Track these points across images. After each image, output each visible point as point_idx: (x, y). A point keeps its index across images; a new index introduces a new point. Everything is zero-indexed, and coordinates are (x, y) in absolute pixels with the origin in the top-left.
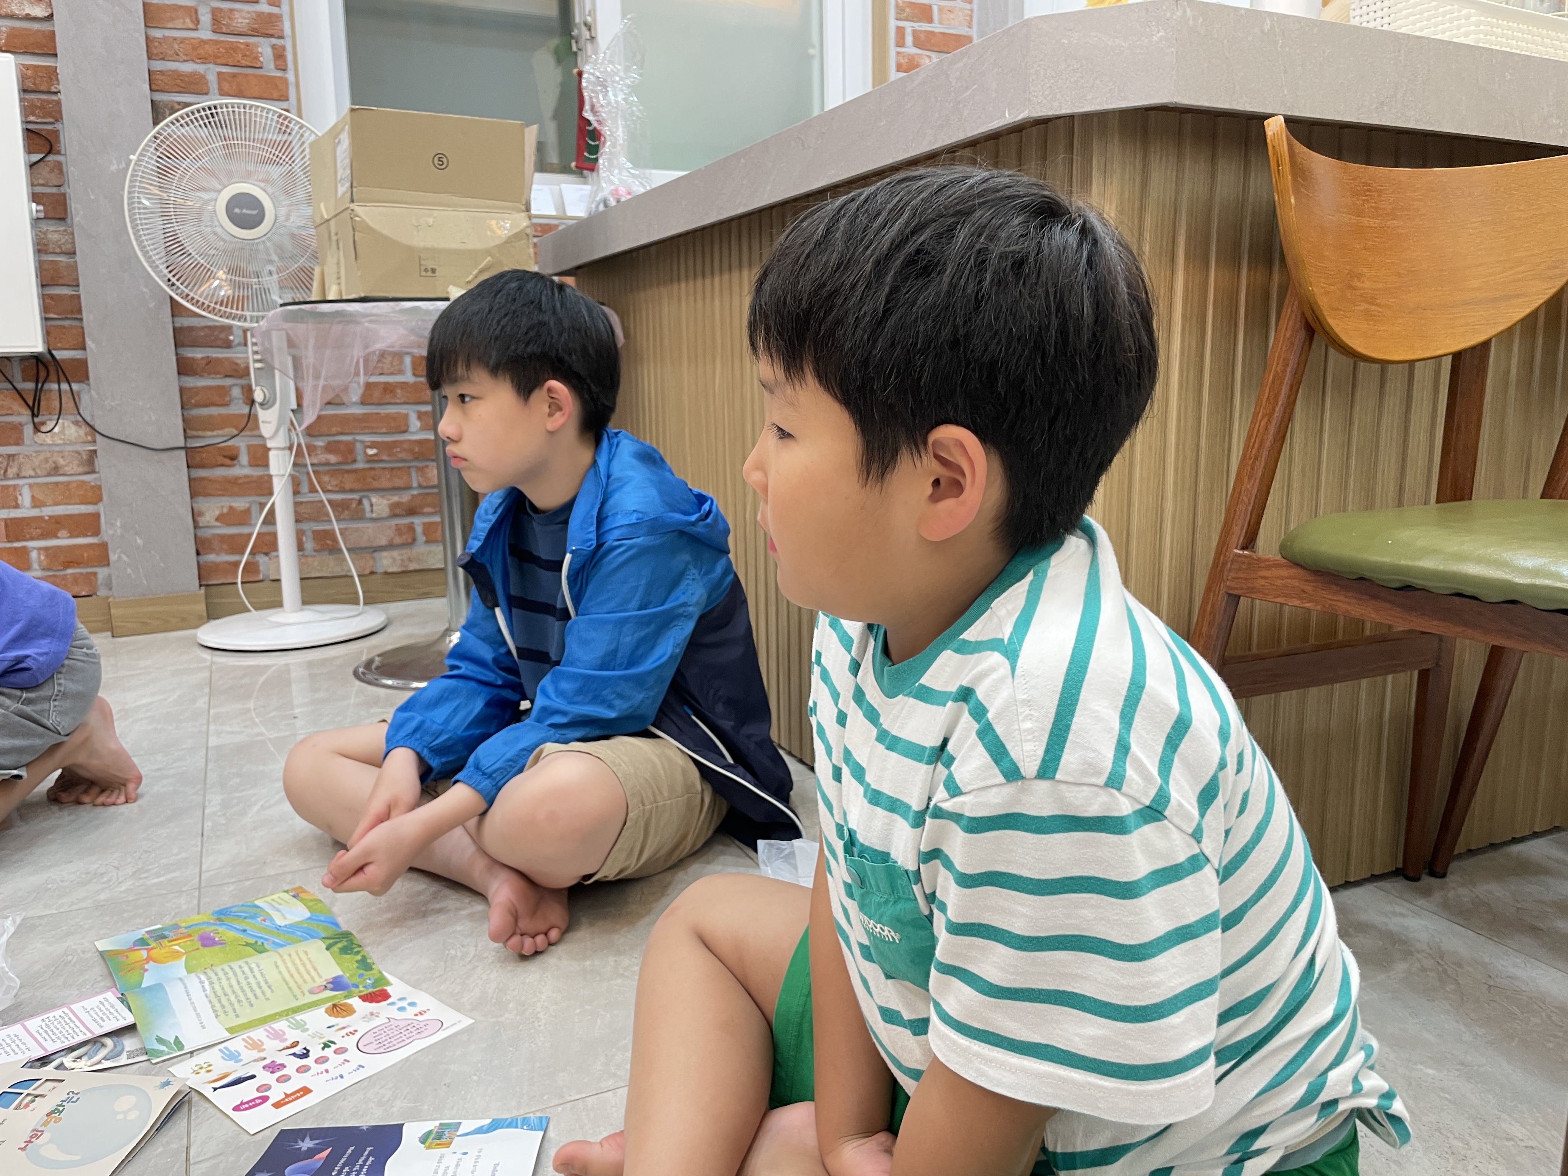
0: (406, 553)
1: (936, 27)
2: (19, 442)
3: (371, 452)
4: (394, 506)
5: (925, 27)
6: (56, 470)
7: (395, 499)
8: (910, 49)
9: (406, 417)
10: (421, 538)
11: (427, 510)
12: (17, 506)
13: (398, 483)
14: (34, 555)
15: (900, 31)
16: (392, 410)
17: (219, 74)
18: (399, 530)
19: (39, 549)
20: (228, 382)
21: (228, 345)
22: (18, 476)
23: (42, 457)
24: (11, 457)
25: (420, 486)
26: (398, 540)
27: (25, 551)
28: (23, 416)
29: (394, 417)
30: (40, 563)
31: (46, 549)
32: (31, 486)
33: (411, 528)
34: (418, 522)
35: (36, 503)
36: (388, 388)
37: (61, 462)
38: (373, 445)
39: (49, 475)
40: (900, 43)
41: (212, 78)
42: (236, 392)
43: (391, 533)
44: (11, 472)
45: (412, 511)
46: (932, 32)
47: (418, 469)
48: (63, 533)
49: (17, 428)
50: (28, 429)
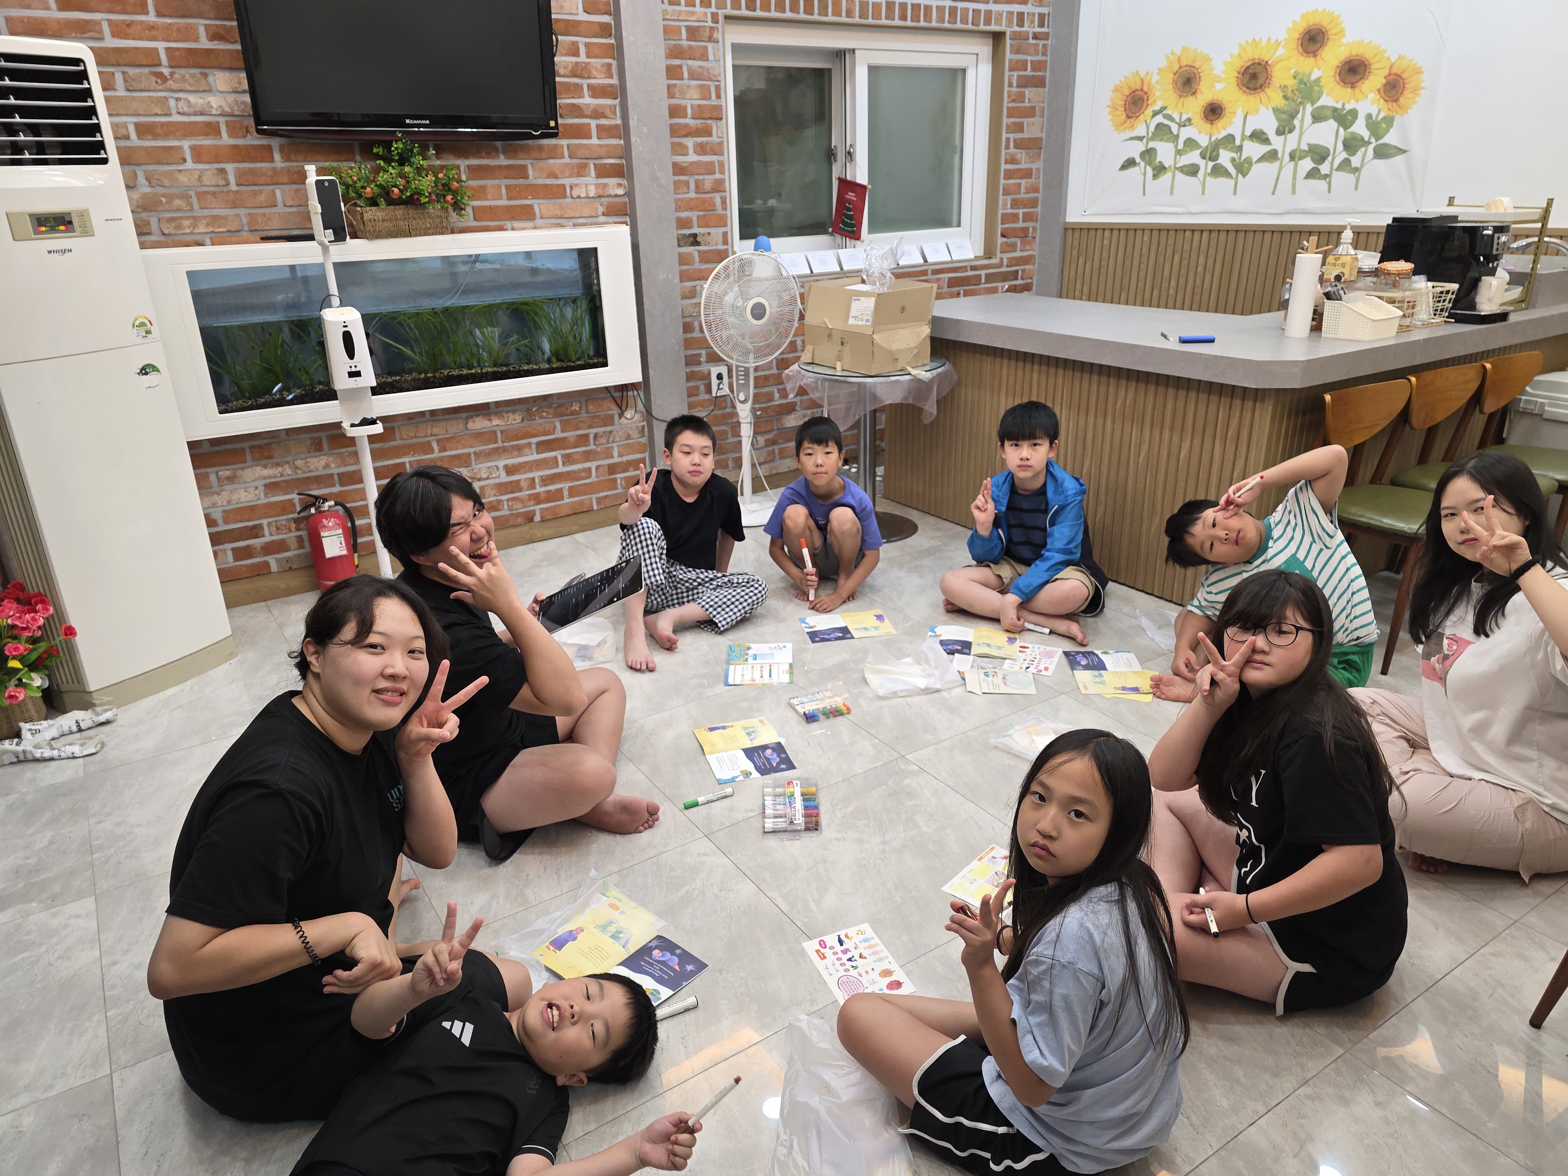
0: (771, 465)
1: (1025, 135)
2: (613, 424)
3: (759, 413)
4: (766, 441)
5: (1020, 136)
6: (629, 437)
7: (767, 437)
8: (1012, 150)
9: (773, 392)
10: (777, 456)
11: (781, 441)
12: (612, 457)
13: (769, 428)
14: (619, 481)
15: (1008, 140)
16: (767, 389)
17: (698, 216)
18: (769, 453)
19: (621, 478)
20: (698, 383)
21: (700, 363)
22: (613, 442)
23: (623, 431)
24: (611, 432)
25: (778, 429)
26: (768, 459)
27: (615, 480)
28: (615, 411)
29: (767, 393)
30: (621, 485)
31: (625, 478)
32: (618, 446)
33: (773, 451)
34: (776, 448)
35: (620, 455)
36: (766, 378)
37: (631, 433)
38: (760, 409)
39: (626, 439)
40: (1007, 147)
41: (695, 219)
42: (702, 388)
43: (765, 455)
44: (611, 439)
45: (774, 442)
46: (1023, 139)
47: (777, 420)
48: (631, 469)
49: (612, 417)
50: (616, 417)
